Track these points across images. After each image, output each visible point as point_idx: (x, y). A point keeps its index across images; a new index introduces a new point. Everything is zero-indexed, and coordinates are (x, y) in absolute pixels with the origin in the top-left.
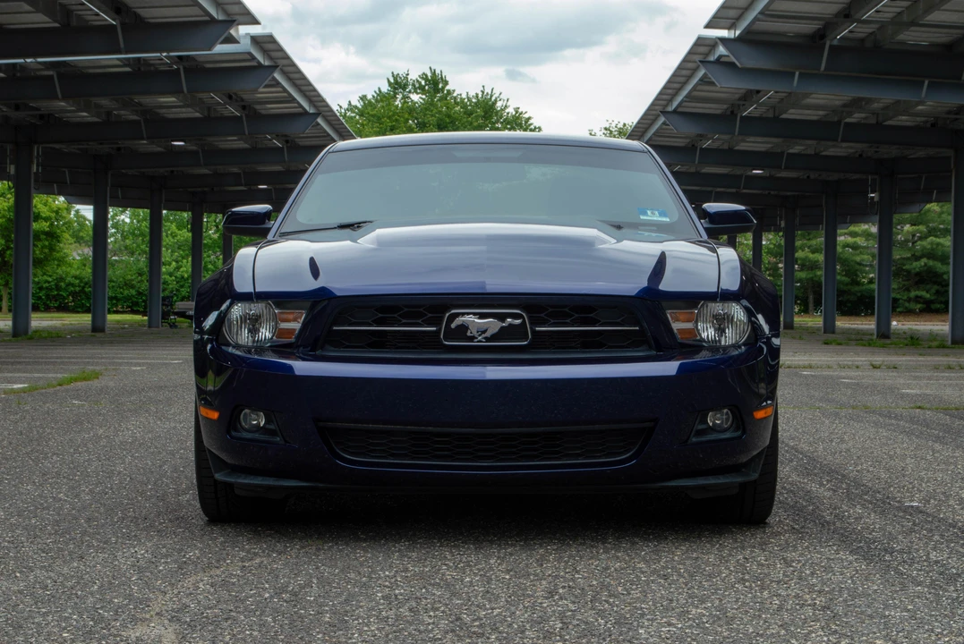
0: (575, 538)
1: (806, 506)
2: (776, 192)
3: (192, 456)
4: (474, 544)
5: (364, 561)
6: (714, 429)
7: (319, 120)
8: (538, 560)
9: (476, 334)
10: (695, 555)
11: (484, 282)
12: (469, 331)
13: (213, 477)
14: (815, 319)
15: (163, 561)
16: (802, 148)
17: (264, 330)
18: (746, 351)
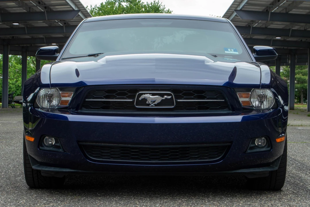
0: (195, 196)
1: (299, 183)
2: (287, 48)
3: (22, 161)
4: (149, 198)
5: (99, 205)
6: (258, 147)
7: (80, 14)
8: (178, 205)
9: (151, 103)
10: (249, 203)
11: (154, 79)
12: (147, 102)
13: (32, 168)
14: (304, 106)
15: (9, 204)
16: (299, 27)
17: (55, 101)
18: (273, 111)
